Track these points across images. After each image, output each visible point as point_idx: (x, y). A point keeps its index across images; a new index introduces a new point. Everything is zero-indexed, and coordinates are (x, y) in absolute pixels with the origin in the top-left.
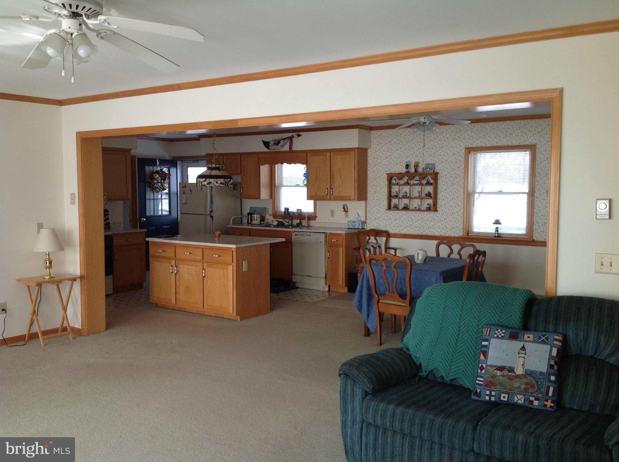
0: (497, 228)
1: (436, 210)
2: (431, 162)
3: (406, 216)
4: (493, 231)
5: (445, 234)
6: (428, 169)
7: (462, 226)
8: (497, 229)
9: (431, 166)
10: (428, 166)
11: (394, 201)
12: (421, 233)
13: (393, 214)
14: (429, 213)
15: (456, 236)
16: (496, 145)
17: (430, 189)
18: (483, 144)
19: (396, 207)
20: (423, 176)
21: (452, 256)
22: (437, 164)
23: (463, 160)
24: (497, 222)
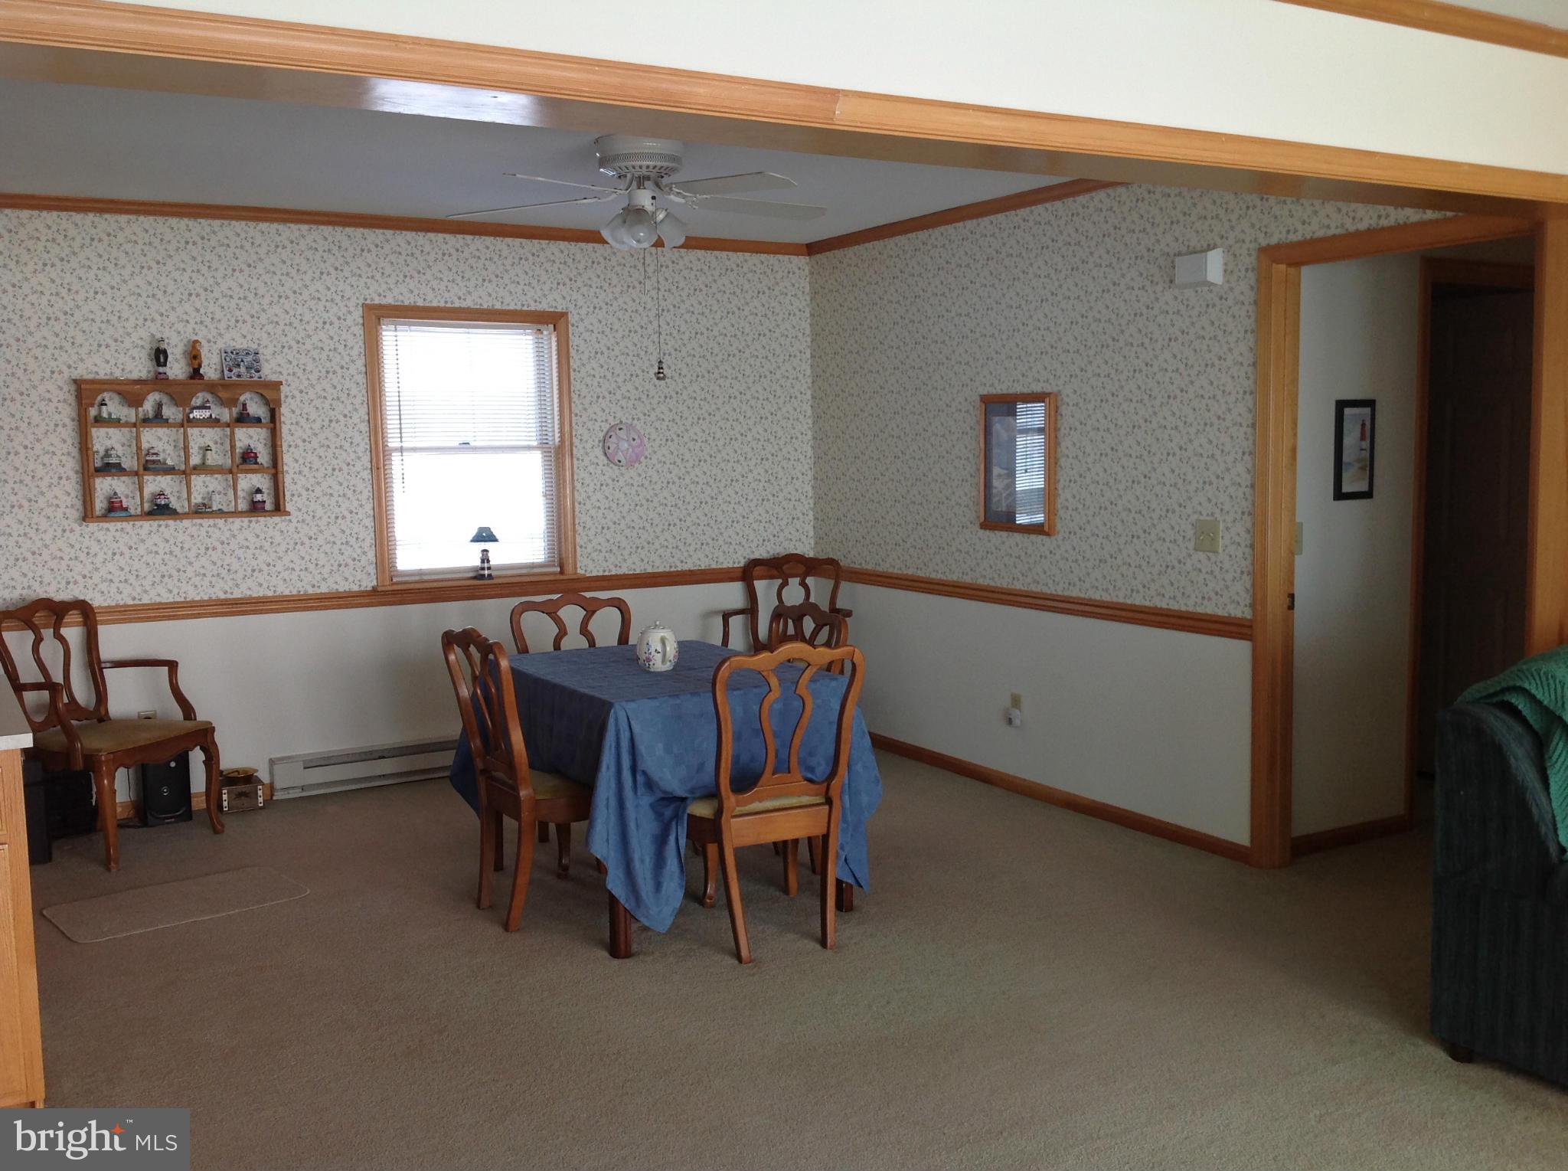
0: (485, 551)
1: (278, 509)
2: (241, 344)
3: (155, 538)
4: (476, 562)
5: (313, 586)
6: (243, 370)
7: (371, 554)
8: (485, 559)
9: (249, 358)
10: (234, 359)
11: (104, 486)
12: (226, 592)
13: (100, 535)
14: (250, 522)
15: (355, 588)
16: (457, 305)
17: (251, 438)
18: (417, 298)
19: (114, 509)
20: (225, 390)
21: (566, 644)
22: (266, 353)
23: (358, 346)
24: (485, 536)
